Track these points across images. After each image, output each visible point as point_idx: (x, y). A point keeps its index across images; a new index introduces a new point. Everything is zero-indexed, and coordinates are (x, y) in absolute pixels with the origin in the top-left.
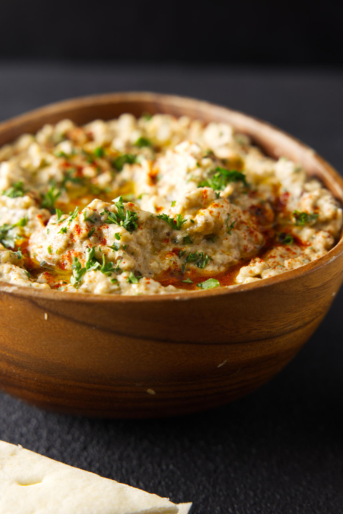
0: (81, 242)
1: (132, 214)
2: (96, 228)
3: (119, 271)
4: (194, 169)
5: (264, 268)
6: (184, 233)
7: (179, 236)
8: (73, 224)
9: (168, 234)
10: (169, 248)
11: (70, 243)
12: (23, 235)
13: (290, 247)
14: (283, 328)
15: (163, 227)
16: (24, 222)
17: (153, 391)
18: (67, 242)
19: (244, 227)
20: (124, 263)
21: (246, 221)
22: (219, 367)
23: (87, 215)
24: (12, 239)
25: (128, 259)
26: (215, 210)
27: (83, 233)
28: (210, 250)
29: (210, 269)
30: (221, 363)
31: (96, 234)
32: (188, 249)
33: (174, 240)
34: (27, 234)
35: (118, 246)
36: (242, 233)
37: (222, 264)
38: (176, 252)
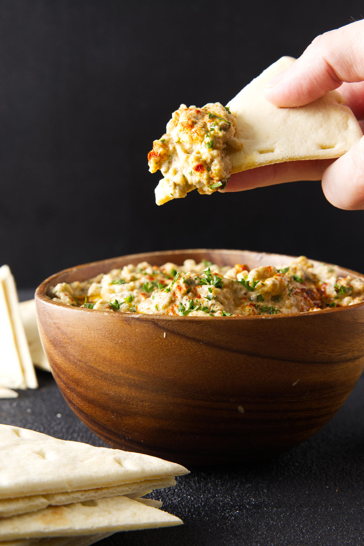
0: (182, 297)
1: (218, 279)
2: (192, 288)
3: (213, 312)
6: (257, 293)
7: (254, 295)
8: (175, 285)
10: (248, 303)
11: (173, 299)
14: (340, 355)
15: (241, 289)
16: (131, 299)
17: (242, 408)
18: (171, 298)
20: (217, 307)
22: (293, 385)
23: (186, 279)
25: (219, 305)
26: (279, 278)
27: (184, 290)
28: (277, 306)
30: (295, 382)
31: (193, 291)
32: (261, 304)
33: (250, 298)
35: (211, 297)
38: (253, 305)
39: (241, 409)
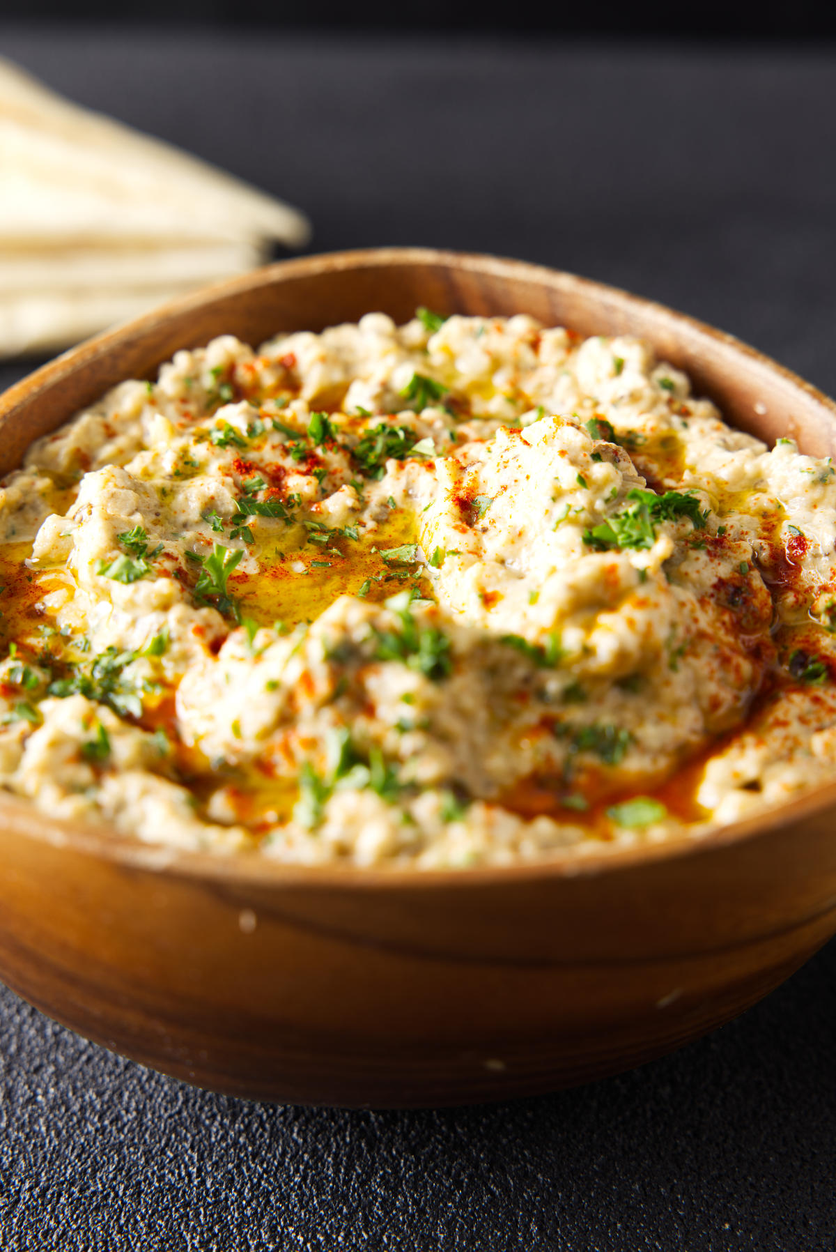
0: (317, 714)
1: (439, 636)
2: (352, 676)
3: (415, 789)
4: (572, 491)
5: (767, 763)
6: (567, 676)
7: (554, 685)
8: (295, 668)
9: (526, 680)
10: (531, 715)
11: (289, 714)
12: (159, 681)
13: (820, 693)
15: (512, 664)
16: (161, 647)
17: (500, 1064)
18: (281, 710)
19: (707, 649)
21: (709, 630)
22: (661, 1004)
23: (330, 644)
24: (132, 690)
25: (435, 755)
26: (640, 616)
27: (320, 690)
28: (629, 716)
29: (634, 765)
30: (666, 995)
31: (351, 693)
32: (576, 716)
33: (541, 694)
34: (169, 674)
35: (410, 723)
36: (703, 663)
37: (662, 751)
38: (549, 725)
39: (495, 1065)
